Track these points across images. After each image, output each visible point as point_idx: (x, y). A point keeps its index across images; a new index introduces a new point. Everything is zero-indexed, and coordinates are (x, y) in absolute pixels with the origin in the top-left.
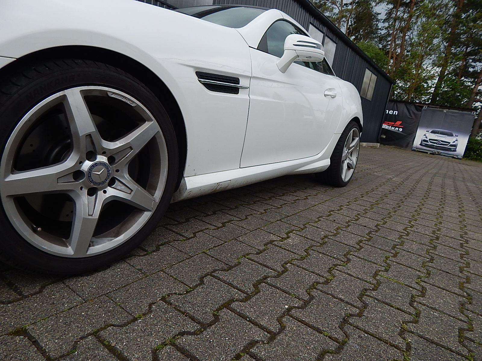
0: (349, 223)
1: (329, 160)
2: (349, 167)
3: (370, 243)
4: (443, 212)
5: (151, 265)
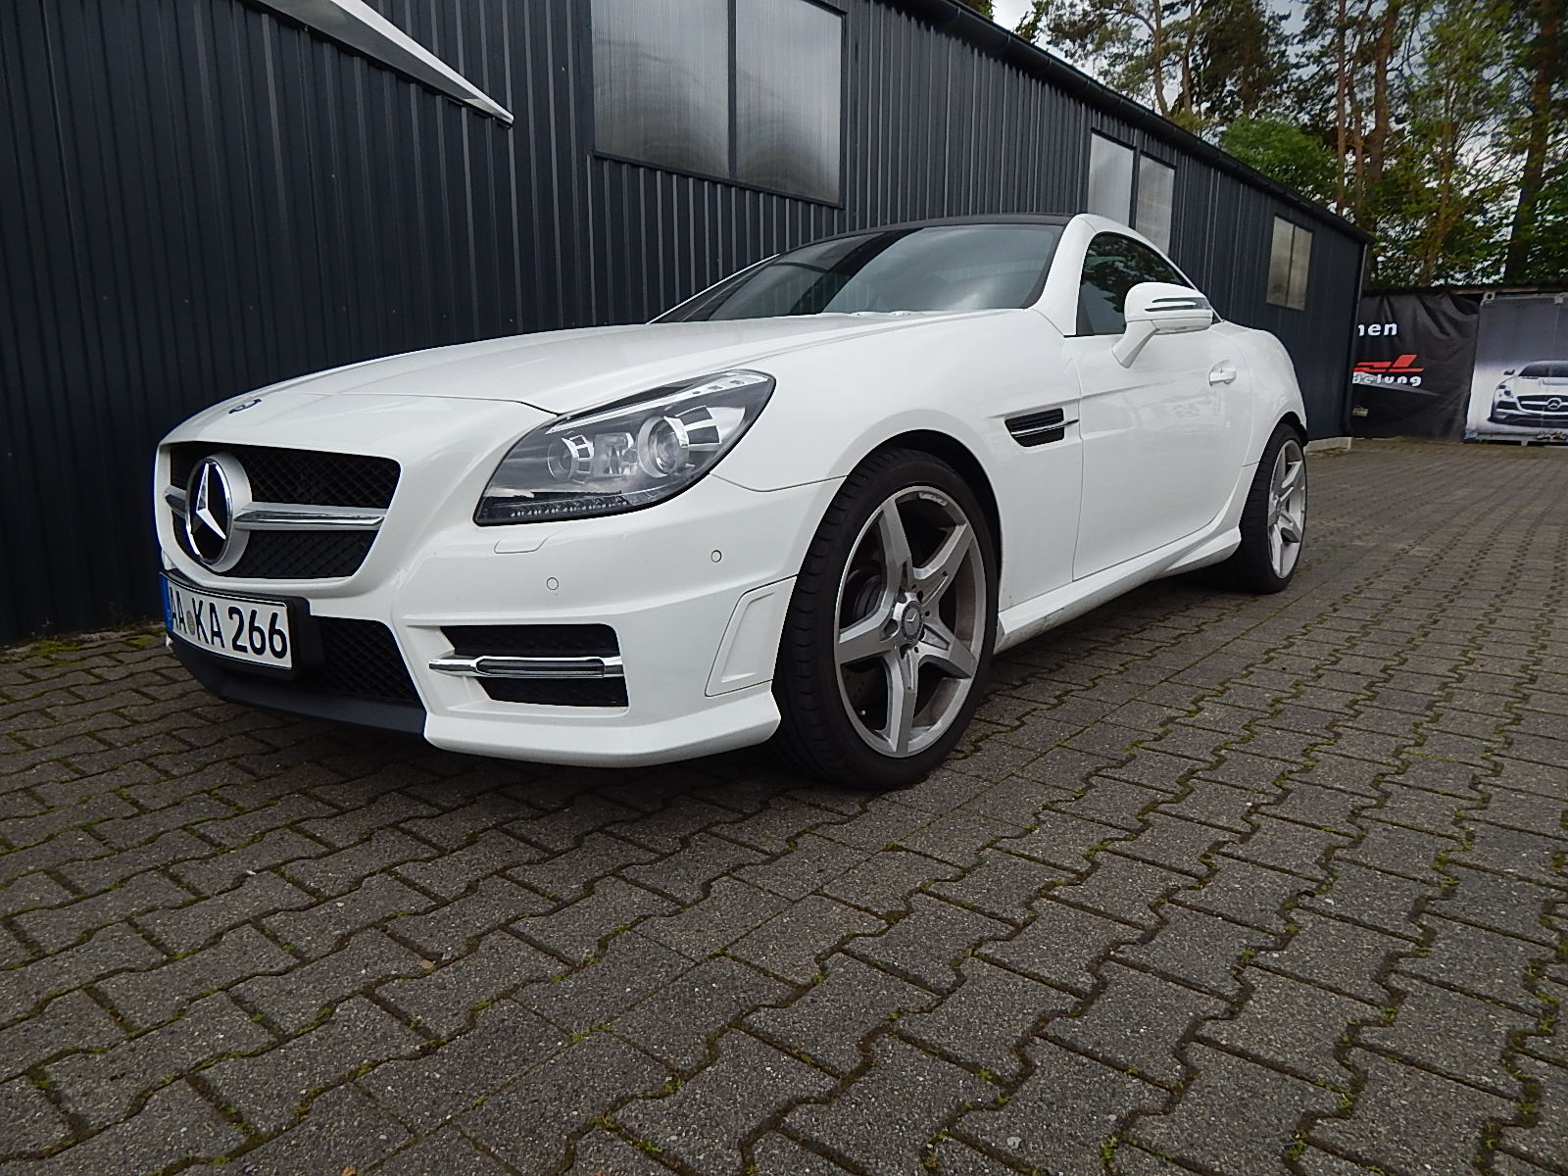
0: (1320, 672)
1: (1237, 529)
2: (1287, 539)
3: (1375, 704)
4: (1551, 622)
5: (989, 769)
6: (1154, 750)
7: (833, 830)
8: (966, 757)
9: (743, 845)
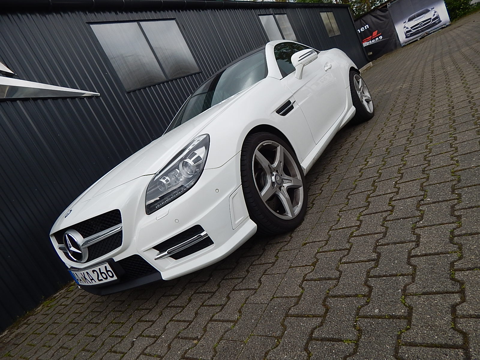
0: (395, 134)
1: (353, 106)
2: (368, 101)
3: (414, 136)
4: (450, 88)
5: (319, 208)
6: (361, 180)
7: (286, 247)
8: (312, 208)
9: (264, 264)
